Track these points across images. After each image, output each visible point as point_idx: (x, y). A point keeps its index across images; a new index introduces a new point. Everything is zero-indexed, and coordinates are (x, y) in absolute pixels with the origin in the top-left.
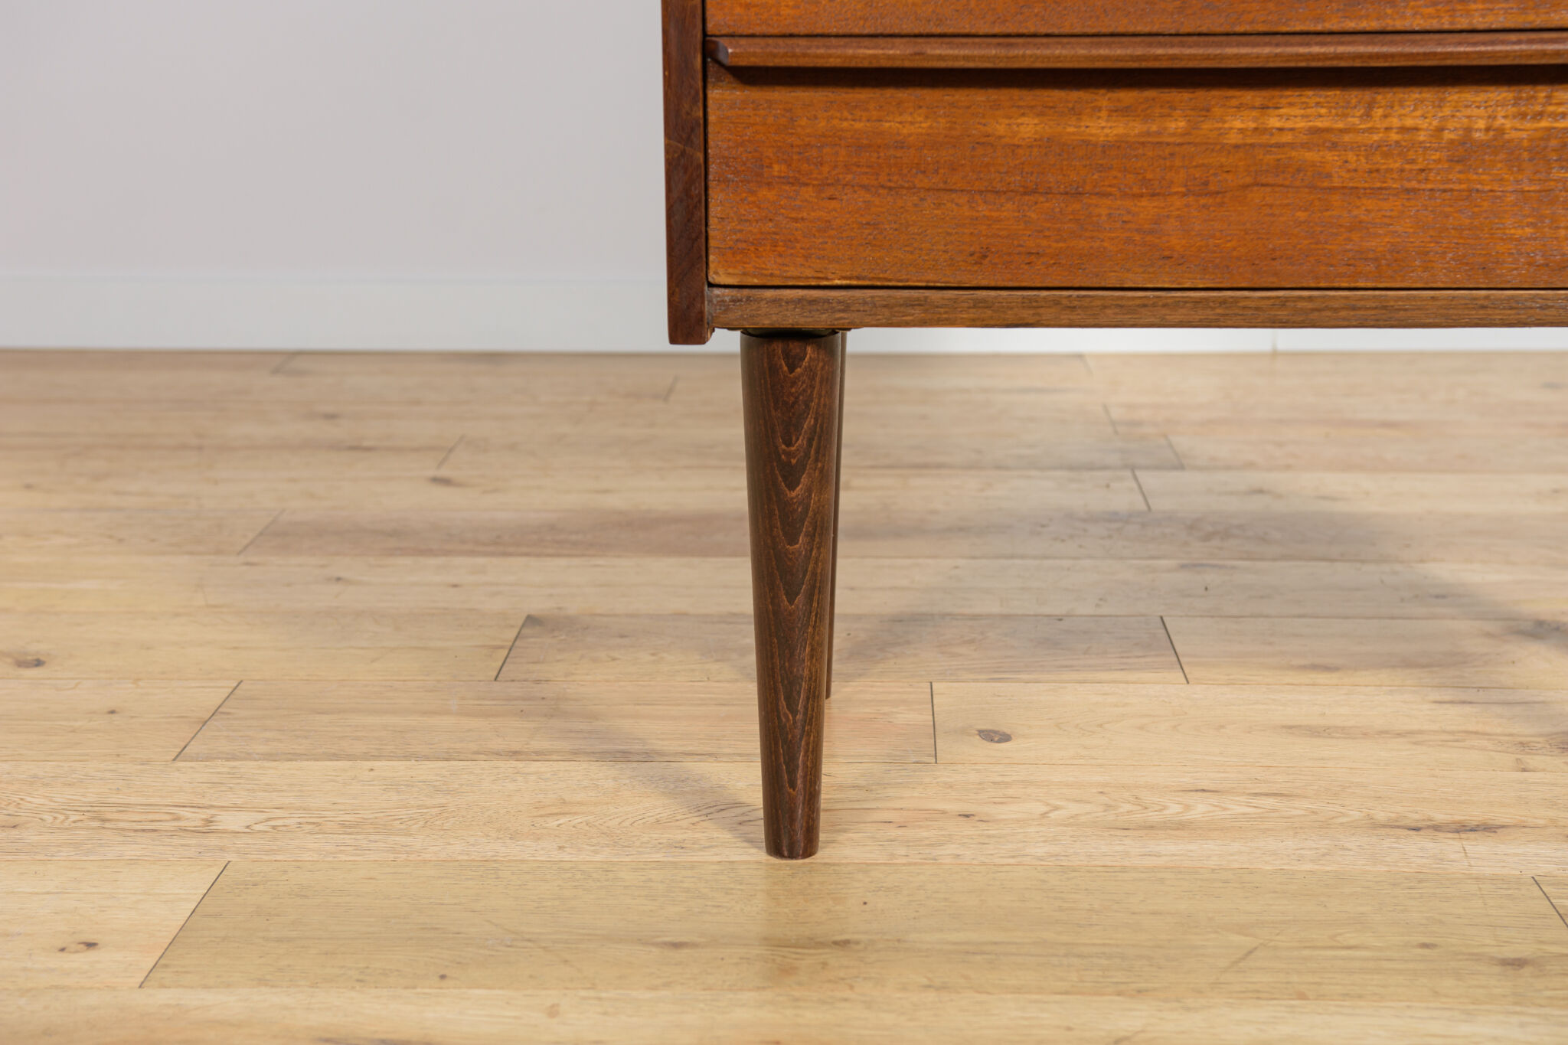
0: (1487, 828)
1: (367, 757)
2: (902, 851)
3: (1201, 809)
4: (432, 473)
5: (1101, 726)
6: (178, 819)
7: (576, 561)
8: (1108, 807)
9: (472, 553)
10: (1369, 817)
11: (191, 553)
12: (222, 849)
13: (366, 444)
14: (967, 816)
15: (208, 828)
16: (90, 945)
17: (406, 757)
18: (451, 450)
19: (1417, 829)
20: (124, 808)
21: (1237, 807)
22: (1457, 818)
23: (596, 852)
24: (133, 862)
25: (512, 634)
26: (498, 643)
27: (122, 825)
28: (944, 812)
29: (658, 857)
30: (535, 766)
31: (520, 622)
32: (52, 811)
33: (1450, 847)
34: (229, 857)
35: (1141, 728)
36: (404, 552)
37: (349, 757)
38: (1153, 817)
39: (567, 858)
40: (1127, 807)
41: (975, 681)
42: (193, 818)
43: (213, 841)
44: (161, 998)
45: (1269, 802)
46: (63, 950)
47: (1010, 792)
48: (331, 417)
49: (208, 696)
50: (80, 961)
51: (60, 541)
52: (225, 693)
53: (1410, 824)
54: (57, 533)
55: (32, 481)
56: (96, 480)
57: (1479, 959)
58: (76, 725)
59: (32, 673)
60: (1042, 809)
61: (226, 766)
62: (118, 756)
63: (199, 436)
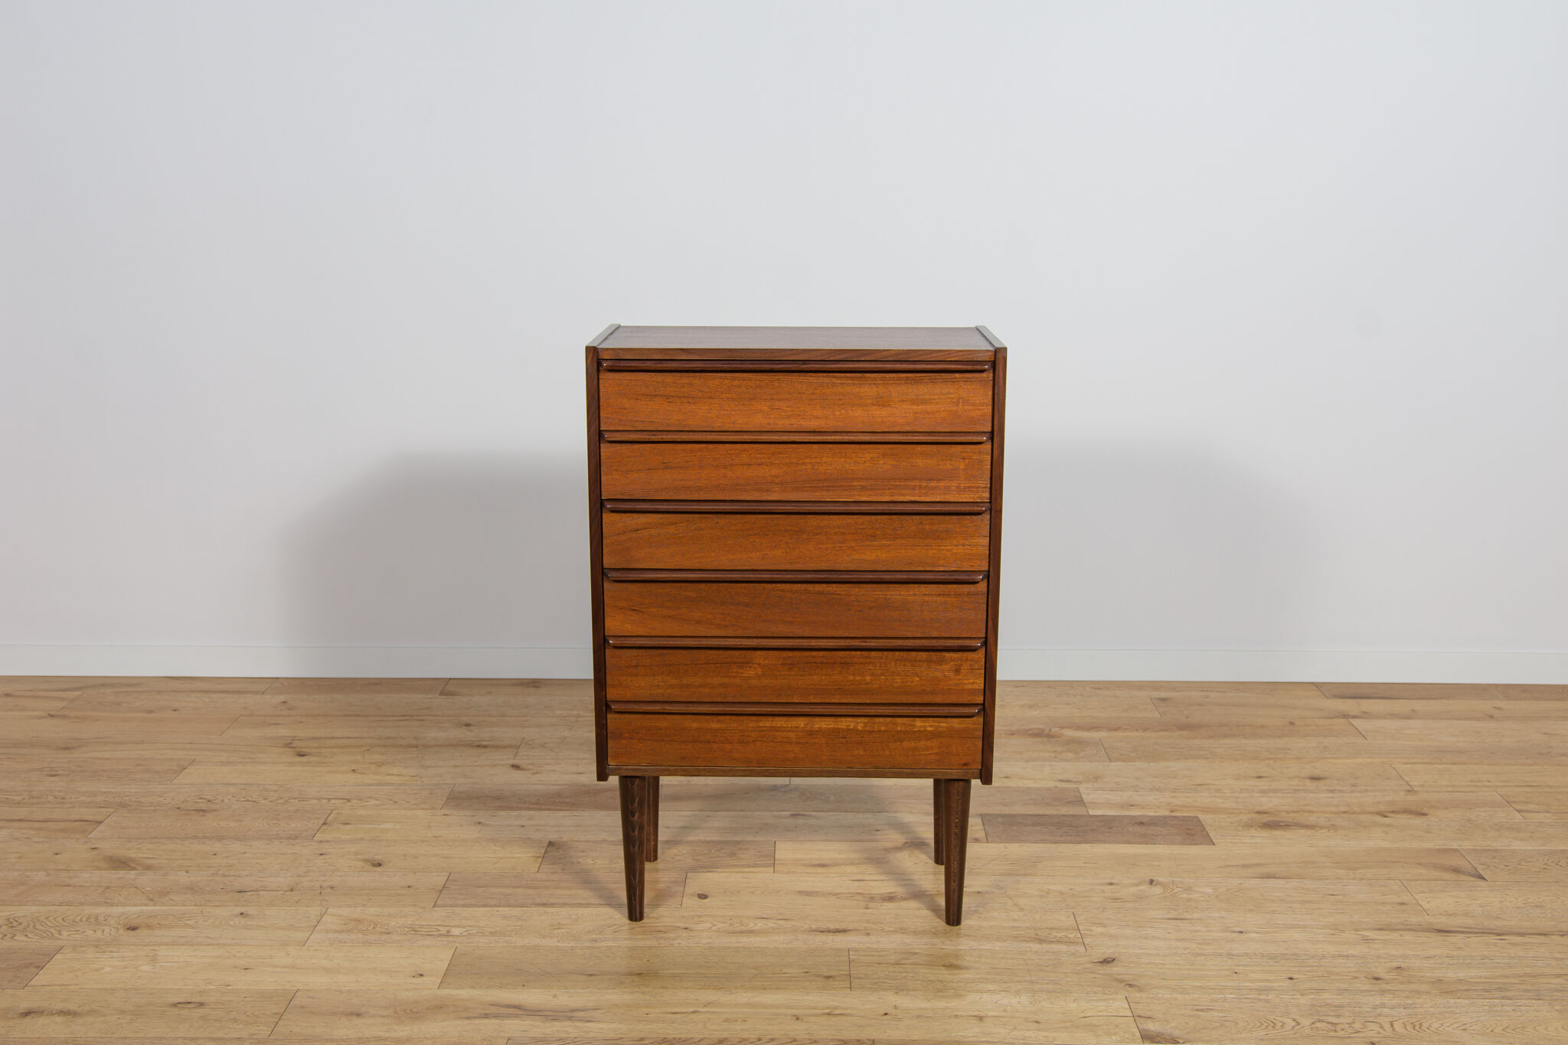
0: (844, 931)
1: (497, 906)
3: (760, 925)
4: (511, 762)
5: (739, 892)
6: (438, 930)
7: (567, 813)
8: (731, 924)
9: (529, 809)
10: (811, 927)
11: (423, 809)
12: (454, 942)
13: (484, 743)
14: (686, 928)
15: (448, 934)
16: (421, 975)
17: (509, 906)
18: (518, 748)
19: (823, 932)
20: (422, 926)
21: (771, 924)
22: (838, 927)
23: (569, 943)
24: (428, 947)
25: (543, 851)
26: (539, 855)
27: (422, 933)
28: (679, 927)
29: (588, 944)
30: (551, 910)
31: (546, 845)
32: (400, 927)
33: (829, 939)
34: (457, 945)
35: (752, 893)
36: (501, 808)
37: (491, 906)
38: (744, 928)
39: (560, 945)
40: (738, 925)
41: (702, 872)
42: (443, 930)
43: (451, 939)
44: (444, 992)
45: (782, 922)
46: (414, 977)
47: (702, 919)
48: (468, 725)
49: (441, 880)
50: (419, 980)
51: (373, 802)
52: (445, 878)
53: (821, 930)
54: (371, 797)
55: (354, 767)
56: (379, 766)
57: (819, 976)
58: (399, 892)
59: (378, 869)
60: (710, 925)
61: (450, 909)
62: (415, 905)
63: (415, 738)
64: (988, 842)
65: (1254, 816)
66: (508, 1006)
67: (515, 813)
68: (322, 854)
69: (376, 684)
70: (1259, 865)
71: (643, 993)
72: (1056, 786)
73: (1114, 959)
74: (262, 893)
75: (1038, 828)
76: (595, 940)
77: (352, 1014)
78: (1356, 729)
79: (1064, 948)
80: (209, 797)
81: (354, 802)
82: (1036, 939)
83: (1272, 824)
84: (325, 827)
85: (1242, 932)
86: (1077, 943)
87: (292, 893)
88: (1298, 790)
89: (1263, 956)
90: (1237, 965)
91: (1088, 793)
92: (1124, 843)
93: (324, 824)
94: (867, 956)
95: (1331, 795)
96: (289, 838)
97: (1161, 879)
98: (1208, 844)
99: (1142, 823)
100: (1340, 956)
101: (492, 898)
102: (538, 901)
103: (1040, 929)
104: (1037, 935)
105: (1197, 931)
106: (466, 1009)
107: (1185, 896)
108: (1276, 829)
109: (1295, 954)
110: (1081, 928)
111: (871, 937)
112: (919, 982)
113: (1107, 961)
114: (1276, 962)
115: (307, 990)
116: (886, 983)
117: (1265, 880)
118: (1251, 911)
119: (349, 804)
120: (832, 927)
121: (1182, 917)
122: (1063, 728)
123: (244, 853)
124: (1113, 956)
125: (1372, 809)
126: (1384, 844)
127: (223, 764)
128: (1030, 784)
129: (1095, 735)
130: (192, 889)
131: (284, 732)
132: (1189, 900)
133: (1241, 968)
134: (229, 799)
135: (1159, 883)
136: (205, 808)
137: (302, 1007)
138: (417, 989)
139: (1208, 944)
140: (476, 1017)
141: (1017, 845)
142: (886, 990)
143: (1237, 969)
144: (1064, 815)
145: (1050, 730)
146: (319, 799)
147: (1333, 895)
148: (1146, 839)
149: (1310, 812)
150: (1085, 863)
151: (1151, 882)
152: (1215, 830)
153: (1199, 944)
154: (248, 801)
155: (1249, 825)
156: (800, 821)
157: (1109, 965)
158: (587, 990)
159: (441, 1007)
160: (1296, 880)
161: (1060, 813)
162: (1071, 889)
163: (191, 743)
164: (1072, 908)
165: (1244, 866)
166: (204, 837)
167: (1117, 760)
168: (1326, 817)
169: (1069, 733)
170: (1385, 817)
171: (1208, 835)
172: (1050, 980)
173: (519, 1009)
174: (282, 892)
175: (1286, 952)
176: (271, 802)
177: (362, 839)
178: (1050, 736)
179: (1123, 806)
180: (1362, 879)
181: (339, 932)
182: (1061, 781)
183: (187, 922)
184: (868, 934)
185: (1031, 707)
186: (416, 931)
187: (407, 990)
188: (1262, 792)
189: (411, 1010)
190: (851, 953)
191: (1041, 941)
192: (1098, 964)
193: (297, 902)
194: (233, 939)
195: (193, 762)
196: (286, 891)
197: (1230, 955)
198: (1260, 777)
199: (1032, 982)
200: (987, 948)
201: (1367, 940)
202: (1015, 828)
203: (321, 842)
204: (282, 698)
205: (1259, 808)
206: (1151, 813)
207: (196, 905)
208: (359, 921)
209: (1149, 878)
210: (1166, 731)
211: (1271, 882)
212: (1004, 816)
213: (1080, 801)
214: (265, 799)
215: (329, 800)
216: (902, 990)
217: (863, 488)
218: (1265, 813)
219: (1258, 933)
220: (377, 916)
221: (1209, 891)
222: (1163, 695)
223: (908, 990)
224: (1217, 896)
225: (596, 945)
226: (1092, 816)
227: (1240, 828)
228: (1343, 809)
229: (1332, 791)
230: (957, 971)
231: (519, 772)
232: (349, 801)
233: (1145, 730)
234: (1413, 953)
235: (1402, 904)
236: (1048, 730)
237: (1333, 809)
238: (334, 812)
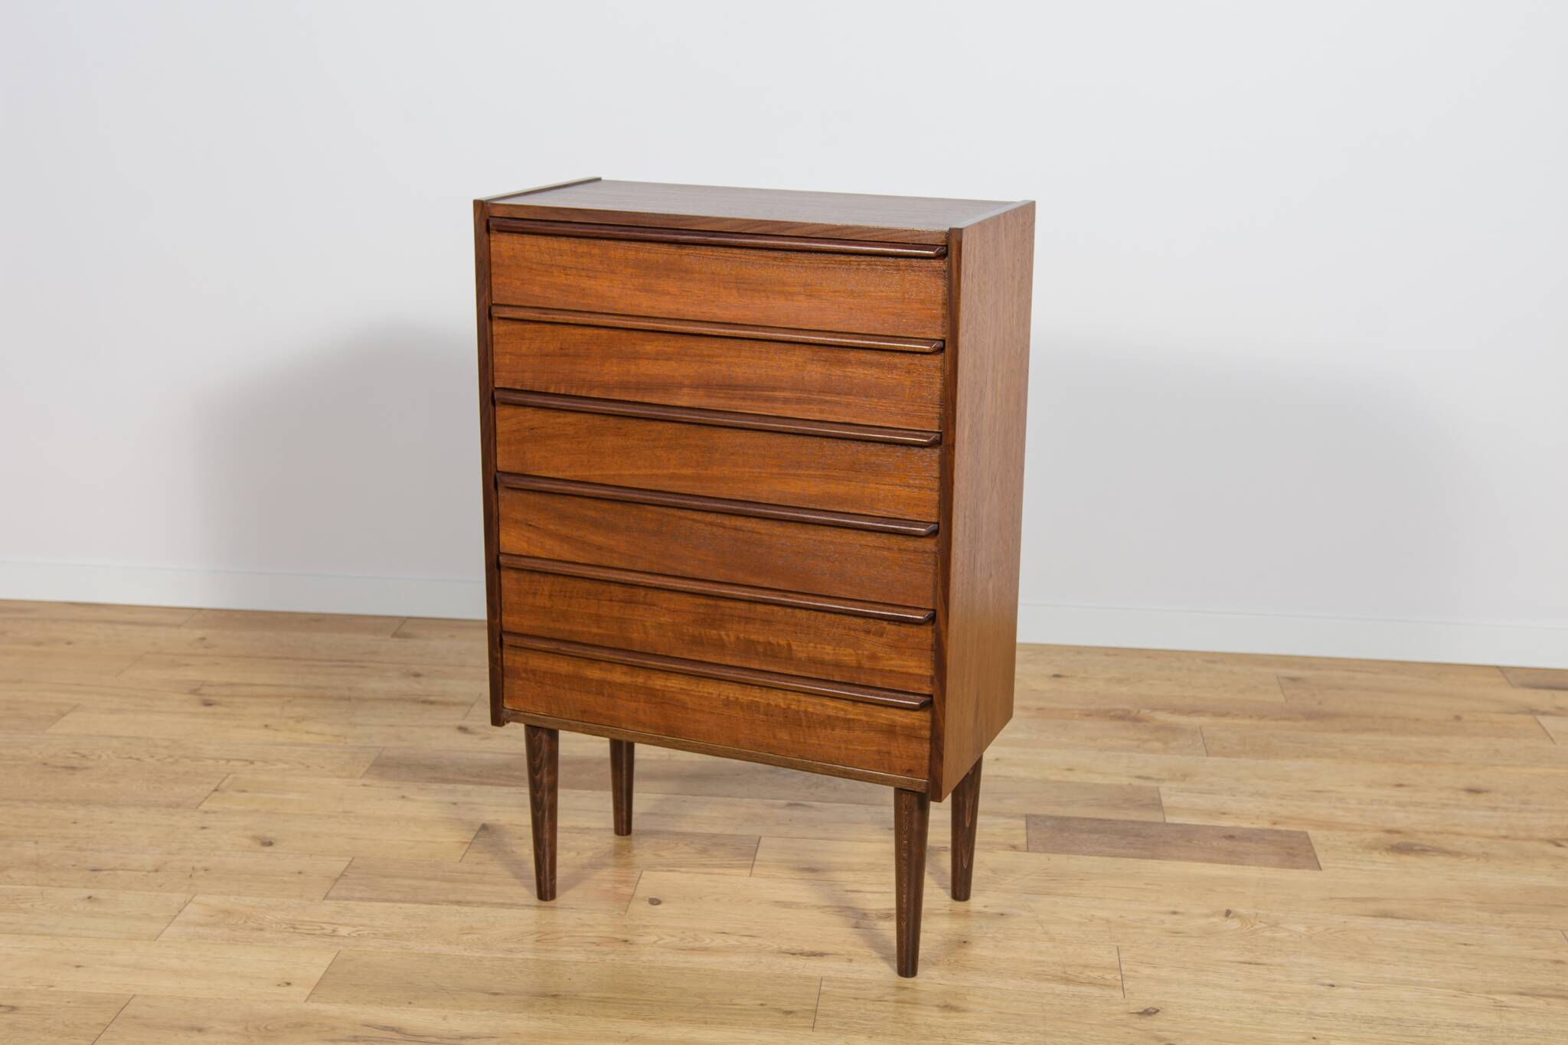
0: (821, 955)
1: (400, 901)
2: (593, 957)
3: (719, 941)
4: (459, 723)
5: (701, 898)
6: (323, 929)
7: (513, 789)
8: (682, 939)
9: (466, 782)
10: (780, 948)
11: (339, 777)
12: (338, 944)
13: (432, 698)
14: (626, 941)
15: (333, 934)
16: (289, 984)
17: (416, 902)
18: (472, 705)
19: (794, 954)
20: (303, 923)
21: (731, 941)
22: (814, 949)
23: (478, 952)
24: (304, 949)
25: (472, 835)
26: (467, 840)
27: (301, 931)
28: (617, 939)
29: (501, 955)
30: (466, 909)
31: (478, 828)
32: (276, 923)
33: (801, 962)
34: (341, 948)
35: (717, 900)
36: (435, 780)
37: (393, 901)
38: (697, 945)
39: (466, 954)
40: (690, 939)
41: (662, 871)
42: (329, 929)
43: (335, 940)
44: (313, 1006)
45: (746, 939)
46: (279, 985)
47: (648, 930)
48: (417, 675)
49: (340, 865)
50: (285, 990)
51: (280, 766)
52: (347, 863)
53: (793, 951)
54: (279, 760)
55: (268, 721)
56: (298, 722)
57: (777, 1010)
58: (286, 879)
59: (268, 849)
60: (656, 938)
61: (343, 903)
62: (301, 896)
63: (350, 689)
64: (1028, 851)
65: (1382, 835)
66: (385, 1028)
67: (450, 786)
68: (203, 828)
69: (317, 621)
70: (1375, 899)
71: (554, 1020)
72: (1130, 784)
73: (1158, 1011)
74: (120, 873)
75: (1096, 836)
76: (510, 951)
77: (193, 1029)
78: (1544, 729)
79: (1095, 991)
80: (83, 752)
81: (258, 764)
82: (1062, 979)
83: (1403, 846)
84: (216, 794)
85: (1333, 986)
86: (1114, 987)
87: (159, 873)
88: (1447, 805)
89: (1355, 1018)
90: (1317, 1029)
91: (1170, 795)
92: (1202, 861)
93: (216, 790)
94: (844, 988)
95: (1490, 813)
96: (168, 806)
97: (1242, 911)
98: (1313, 868)
99: (1231, 837)
100: (1458, 1025)
101: (397, 892)
102: (452, 897)
103: (1070, 966)
104: (1065, 973)
105: (1274, 981)
106: (333, 1029)
107: (1268, 934)
108: (1408, 854)
109: (1399, 1019)
110: (1124, 967)
111: (853, 964)
112: (901, 1025)
113: (1147, 1013)
114: (1371, 1028)
115: (147, 997)
116: (859, 1024)
117: (1379, 919)
118: (1351, 958)
119: (252, 766)
120: (807, 948)
121: (1260, 961)
122: (1155, 709)
123: (111, 822)
124: (1157, 1007)
125: (1542, 835)
126: (1552, 882)
127: (112, 711)
128: (1098, 779)
129: (1196, 721)
130: (37, 864)
131: (193, 675)
132: (1273, 939)
133: (1323, 1032)
134: (108, 756)
135: (1239, 916)
136: (76, 765)
137: (135, 1017)
138: (281, 1001)
139: (1285, 998)
140: (342, 1040)
141: (1064, 856)
142: (858, 1032)
143: (1315, 1033)
144: (1132, 822)
145: (1139, 712)
146: (216, 759)
147: (1465, 944)
148: (1232, 858)
149: (1459, 834)
150: (1146, 884)
151: (1228, 913)
152: (1326, 851)
153: (1274, 997)
154: (130, 758)
155: (1372, 847)
156: (797, 813)
157: (1149, 1018)
158: (485, 1013)
159: (302, 1026)
160: (1420, 922)
161: (1128, 818)
162: (1121, 917)
163: (79, 685)
164: (1118, 941)
165: (1354, 899)
166: (68, 801)
167: (1216, 754)
168: (1479, 843)
169: (1162, 717)
170: (1559, 846)
171: (1315, 856)
172: (1069, 1032)
173: (398, 1032)
174: (144, 873)
175: (1384, 1015)
176: (158, 760)
177: (256, 811)
178: (1136, 720)
179: (1211, 814)
180: (1509, 926)
181: (202, 925)
182: (1139, 777)
183: (22, 906)
184: (850, 960)
185: (1120, 681)
186: (295, 928)
187: (266, 1001)
188: (1400, 804)
189: (266, 1028)
190: (824, 983)
191: (1067, 981)
192: (1137, 1016)
193: (160, 886)
194: (71, 928)
195: (75, 708)
196: (149, 872)
197: (1311, 1015)
198: (1400, 785)
199: (1045, 1034)
200: (998, 986)
201: (1500, 1007)
202: (1066, 834)
203: (206, 812)
204: (199, 633)
205: (1389, 826)
206: (1246, 825)
207: (37, 885)
208: (229, 913)
209: (1224, 909)
210: (1288, 719)
211: (1385, 924)
212: (1056, 818)
213: (1157, 805)
214: (152, 757)
215: (228, 760)
216: (878, 1034)
217: (786, 401)
218: (1398, 832)
219: (1354, 988)
220: (253, 907)
221: (1302, 929)
222: (1295, 673)
223: (884, 1034)
224: (1311, 937)
225: (511, 956)
226: (1167, 825)
227: (1360, 850)
228: (1503, 832)
229: (1494, 809)
230: (953, 1014)
231: (468, 736)
232: (252, 763)
233: (1261, 717)
234: (1561, 1028)
235: (1558, 962)
236: (1136, 712)
237: (1491, 832)
238: (231, 776)
